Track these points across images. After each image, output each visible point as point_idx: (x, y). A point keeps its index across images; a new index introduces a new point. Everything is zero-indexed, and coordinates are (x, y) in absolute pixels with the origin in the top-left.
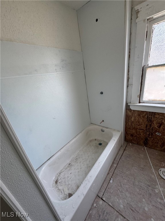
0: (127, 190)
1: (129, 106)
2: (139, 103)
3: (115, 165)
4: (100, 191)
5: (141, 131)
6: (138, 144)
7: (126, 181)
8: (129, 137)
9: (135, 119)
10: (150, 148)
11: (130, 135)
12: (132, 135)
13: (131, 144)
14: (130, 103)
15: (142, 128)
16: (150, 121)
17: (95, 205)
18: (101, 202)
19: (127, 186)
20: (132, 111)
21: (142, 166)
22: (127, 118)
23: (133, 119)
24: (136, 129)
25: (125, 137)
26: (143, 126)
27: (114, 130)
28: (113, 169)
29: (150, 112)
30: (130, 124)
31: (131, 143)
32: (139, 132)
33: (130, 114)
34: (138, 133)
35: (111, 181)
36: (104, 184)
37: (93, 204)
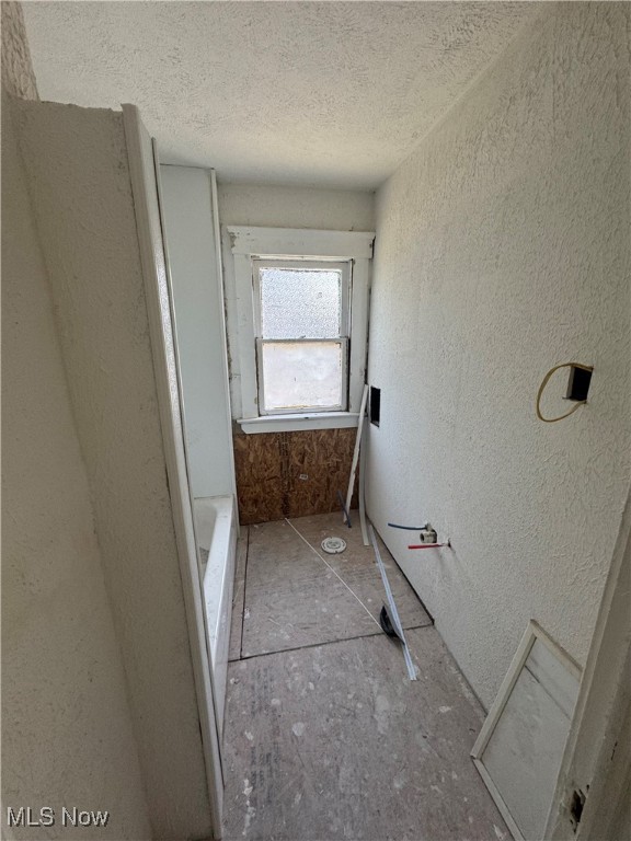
0: (285, 607)
1: (240, 425)
2: (260, 415)
3: (241, 583)
4: (231, 649)
5: (272, 482)
6: (271, 519)
7: (276, 595)
8: (250, 508)
9: (256, 457)
10: (295, 517)
11: (250, 503)
12: (255, 502)
13: (256, 526)
14: (241, 418)
15: (273, 475)
16: (286, 453)
17: (232, 681)
18: (243, 664)
19: (282, 602)
20: (248, 438)
21: (295, 554)
22: (239, 456)
23: (251, 459)
24: (262, 482)
25: (240, 512)
26: (275, 470)
27: (213, 497)
28: (239, 594)
29: (282, 433)
30: (246, 472)
31: (256, 523)
32: (270, 486)
33: (243, 445)
34: (268, 490)
35: (247, 615)
36: (234, 630)
37: (228, 682)
